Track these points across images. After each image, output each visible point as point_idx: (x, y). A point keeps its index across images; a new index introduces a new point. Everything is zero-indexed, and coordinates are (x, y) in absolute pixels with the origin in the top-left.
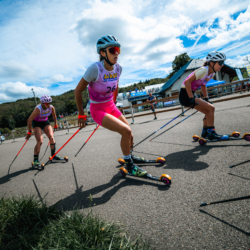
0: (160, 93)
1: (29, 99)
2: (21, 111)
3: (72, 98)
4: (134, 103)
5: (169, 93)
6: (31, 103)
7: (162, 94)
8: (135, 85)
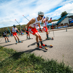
1: (18, 25)
4: (48, 27)
5: (60, 24)
6: (19, 27)
7: (57, 24)
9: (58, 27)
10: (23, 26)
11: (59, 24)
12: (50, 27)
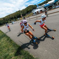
0: (54, 4)
1: (18, 11)
2: (18, 14)
3: (28, 9)
7: (55, 4)
8: (45, 2)
9: (56, 7)
10: (23, 11)
11: (56, 3)
12: (47, 8)
